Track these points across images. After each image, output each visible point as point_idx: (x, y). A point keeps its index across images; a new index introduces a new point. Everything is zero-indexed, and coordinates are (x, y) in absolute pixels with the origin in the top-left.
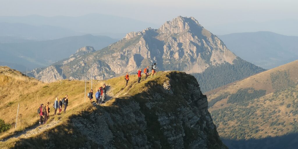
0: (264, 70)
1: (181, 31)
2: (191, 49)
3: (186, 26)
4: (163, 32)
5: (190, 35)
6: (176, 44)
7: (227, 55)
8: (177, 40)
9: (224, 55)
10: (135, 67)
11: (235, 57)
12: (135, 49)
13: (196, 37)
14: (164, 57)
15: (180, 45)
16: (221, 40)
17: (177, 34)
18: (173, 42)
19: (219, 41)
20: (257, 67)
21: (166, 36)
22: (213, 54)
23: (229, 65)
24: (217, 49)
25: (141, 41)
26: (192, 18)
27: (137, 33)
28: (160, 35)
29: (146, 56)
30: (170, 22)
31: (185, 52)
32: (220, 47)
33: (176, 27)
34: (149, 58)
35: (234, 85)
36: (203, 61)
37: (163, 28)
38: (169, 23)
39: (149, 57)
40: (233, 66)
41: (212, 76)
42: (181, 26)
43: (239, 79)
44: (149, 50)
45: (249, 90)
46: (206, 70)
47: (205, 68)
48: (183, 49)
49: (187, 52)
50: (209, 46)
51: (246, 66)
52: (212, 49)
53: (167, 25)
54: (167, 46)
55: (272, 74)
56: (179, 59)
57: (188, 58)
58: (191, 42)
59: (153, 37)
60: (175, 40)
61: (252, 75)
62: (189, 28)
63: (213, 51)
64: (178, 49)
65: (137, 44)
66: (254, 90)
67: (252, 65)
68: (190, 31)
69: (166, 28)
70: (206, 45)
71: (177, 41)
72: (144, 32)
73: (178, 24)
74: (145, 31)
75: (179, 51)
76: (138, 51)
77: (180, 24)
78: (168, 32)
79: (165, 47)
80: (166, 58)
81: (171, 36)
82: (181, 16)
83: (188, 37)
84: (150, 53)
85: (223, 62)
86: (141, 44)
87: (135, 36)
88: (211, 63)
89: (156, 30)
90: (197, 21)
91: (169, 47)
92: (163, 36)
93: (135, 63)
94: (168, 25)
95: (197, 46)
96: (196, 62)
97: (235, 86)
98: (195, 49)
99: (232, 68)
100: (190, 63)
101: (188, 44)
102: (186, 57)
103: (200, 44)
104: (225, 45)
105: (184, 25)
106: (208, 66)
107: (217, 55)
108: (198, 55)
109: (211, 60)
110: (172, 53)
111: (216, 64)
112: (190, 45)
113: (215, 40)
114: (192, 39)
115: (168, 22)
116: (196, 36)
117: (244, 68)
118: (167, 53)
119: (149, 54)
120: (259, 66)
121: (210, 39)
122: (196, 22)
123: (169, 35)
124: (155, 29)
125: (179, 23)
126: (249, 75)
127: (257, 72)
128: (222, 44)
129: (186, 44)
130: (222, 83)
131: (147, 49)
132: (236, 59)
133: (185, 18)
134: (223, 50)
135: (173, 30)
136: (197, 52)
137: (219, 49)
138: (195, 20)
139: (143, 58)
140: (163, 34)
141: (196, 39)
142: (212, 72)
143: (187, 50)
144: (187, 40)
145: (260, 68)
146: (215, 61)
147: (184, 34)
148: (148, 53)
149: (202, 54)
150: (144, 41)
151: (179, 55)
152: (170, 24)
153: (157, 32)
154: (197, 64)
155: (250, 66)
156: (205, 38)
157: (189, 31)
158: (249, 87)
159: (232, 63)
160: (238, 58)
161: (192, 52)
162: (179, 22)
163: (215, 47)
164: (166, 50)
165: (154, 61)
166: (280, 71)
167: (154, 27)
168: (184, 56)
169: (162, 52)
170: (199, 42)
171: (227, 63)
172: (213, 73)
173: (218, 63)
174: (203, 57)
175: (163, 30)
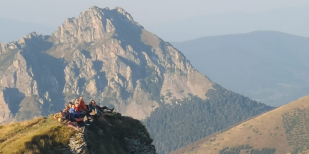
0: (269, 108)
1: (99, 37)
2: (121, 72)
3: (108, 26)
4: (62, 41)
5: (117, 45)
6: (89, 64)
7: (193, 82)
8: (92, 55)
9: (188, 82)
10: (7, 115)
11: (210, 84)
12: (5, 78)
13: (130, 48)
14: (66, 90)
15: (97, 65)
16: (179, 52)
17: (91, 42)
18: (84, 60)
19: (176, 53)
20: (255, 102)
21: (69, 49)
22: (166, 81)
23: (200, 100)
24: (172, 70)
25: (17, 62)
26: (119, 10)
27: (8, 46)
28: (56, 47)
29: (29, 92)
30: (74, 20)
31: (108, 79)
32: (179, 65)
33: (88, 29)
34: (36, 96)
35: (211, 141)
36: (147, 95)
37: (62, 32)
38: (72, 22)
39: (36, 93)
40: (208, 103)
41: (166, 125)
42: (97, 27)
43: (221, 127)
44: (34, 78)
45: (242, 151)
46: (153, 113)
47: (150, 110)
48: (104, 73)
49: (113, 80)
50: (157, 64)
51: (234, 102)
52: (163, 70)
53: (69, 26)
54: (71, 69)
55: (285, 115)
56: (98, 94)
57: (115, 90)
58: (120, 58)
59: (42, 52)
60: (88, 55)
61: (246, 119)
62: (114, 29)
63: (165, 75)
64: (93, 73)
65: (9, 68)
66: (250, 150)
67: (244, 99)
68: (116, 35)
69: (67, 32)
70: (150, 64)
71: (90, 58)
72: (23, 41)
73: (92, 24)
74: (25, 39)
75: (95, 77)
76: (13, 81)
77: (96, 23)
78: (72, 40)
79: (67, 70)
80: (71, 92)
81: (79, 48)
82: (96, 7)
83: (112, 49)
84: (38, 84)
85: (187, 96)
86: (17, 67)
87: (4, 51)
88: (163, 99)
89: (47, 37)
90: (130, 15)
91: (76, 71)
92: (62, 49)
93: (7, 106)
94: (71, 25)
95: (133, 66)
96: (132, 98)
97: (213, 143)
98: (128, 72)
99: (206, 107)
100: (121, 101)
101: (114, 62)
102: (110, 88)
103: (138, 62)
104: (189, 62)
105: (104, 24)
106: (157, 105)
107: (174, 82)
108: (134, 85)
109: (163, 92)
110: (82, 83)
111: (173, 101)
112: (119, 65)
113: (168, 52)
114: (122, 53)
115: (71, 20)
116: (129, 46)
117: (229, 107)
118: (73, 83)
119: (35, 87)
120: (258, 101)
121: (158, 51)
122: (128, 16)
123: (74, 45)
124: (44, 35)
125: (94, 21)
126: (240, 121)
127: (256, 114)
128: (183, 59)
129: (111, 63)
130: (187, 139)
131: (31, 76)
132: (212, 88)
133: (104, 10)
134: (185, 72)
135: (81, 35)
136: (134, 78)
137: (178, 69)
138: (126, 13)
139: (23, 97)
140: (61, 44)
141: (130, 52)
142: (166, 116)
143: (112, 75)
144: (112, 54)
145: (261, 104)
146: (169, 94)
147: (105, 42)
148: (32, 85)
149: (143, 82)
150: (23, 61)
151: (97, 85)
152: (74, 25)
153: (49, 40)
154: (134, 103)
155: (240, 101)
156: (148, 49)
157: (114, 37)
158: (241, 143)
159: (204, 98)
160: (216, 86)
161: (124, 79)
162: (93, 18)
163: (169, 66)
164: (70, 78)
165: (45, 101)
166: (301, 108)
167: (42, 32)
168: (107, 88)
169: (62, 82)
170: (136, 57)
171: (196, 98)
172: (168, 118)
173: (177, 98)
174: (146, 87)
175: (62, 36)
